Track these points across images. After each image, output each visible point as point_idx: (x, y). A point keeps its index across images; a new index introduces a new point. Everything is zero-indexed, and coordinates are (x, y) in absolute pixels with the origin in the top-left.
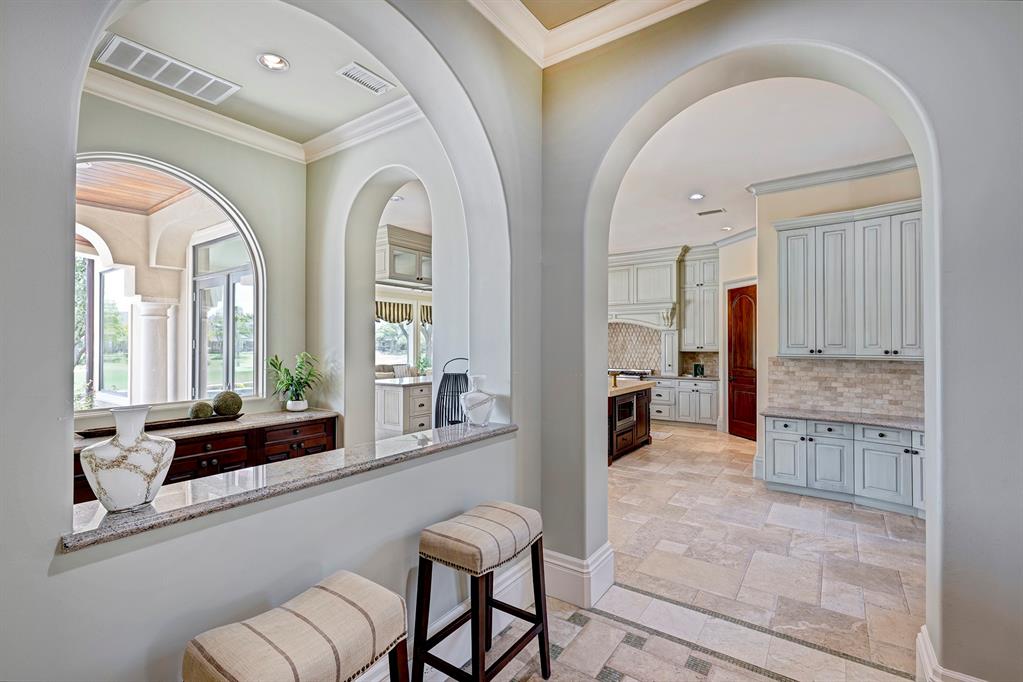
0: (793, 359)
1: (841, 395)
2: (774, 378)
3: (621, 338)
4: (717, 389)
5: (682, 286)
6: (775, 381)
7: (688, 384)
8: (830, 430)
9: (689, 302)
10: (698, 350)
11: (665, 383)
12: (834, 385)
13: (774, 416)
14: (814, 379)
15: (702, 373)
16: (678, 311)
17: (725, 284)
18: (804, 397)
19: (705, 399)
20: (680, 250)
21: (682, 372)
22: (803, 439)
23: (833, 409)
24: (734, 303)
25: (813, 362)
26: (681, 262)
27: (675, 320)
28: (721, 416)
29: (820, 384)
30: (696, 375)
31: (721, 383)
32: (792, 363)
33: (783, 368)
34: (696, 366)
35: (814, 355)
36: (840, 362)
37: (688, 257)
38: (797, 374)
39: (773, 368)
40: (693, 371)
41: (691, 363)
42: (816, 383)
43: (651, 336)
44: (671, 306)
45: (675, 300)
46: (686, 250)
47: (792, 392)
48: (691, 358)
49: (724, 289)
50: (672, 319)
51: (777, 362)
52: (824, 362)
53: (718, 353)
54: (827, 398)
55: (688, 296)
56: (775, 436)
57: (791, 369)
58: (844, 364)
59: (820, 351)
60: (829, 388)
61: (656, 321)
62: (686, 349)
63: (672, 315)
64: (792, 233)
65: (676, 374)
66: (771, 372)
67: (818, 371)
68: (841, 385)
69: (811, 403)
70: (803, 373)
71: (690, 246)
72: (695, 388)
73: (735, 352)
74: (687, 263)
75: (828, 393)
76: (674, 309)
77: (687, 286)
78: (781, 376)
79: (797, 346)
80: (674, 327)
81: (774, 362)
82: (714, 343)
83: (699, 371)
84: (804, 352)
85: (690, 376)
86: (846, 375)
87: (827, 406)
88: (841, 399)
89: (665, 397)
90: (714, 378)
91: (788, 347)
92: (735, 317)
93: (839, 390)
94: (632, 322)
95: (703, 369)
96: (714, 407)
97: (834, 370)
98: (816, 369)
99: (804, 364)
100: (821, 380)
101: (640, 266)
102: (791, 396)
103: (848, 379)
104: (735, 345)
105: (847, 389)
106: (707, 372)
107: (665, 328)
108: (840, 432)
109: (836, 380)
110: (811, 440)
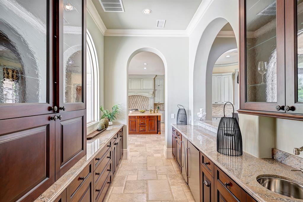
9: (156, 90)
10: (158, 103)
20: (155, 76)
27: (153, 95)
45: (153, 89)
74: (156, 80)
76: (153, 92)
77: (156, 86)
82: (162, 101)
94: (141, 95)
101: (144, 79)
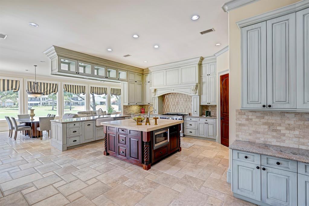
0: (251, 111)
1: (284, 135)
2: (239, 122)
3: (177, 100)
4: (216, 123)
5: (201, 76)
6: (240, 125)
7: (203, 120)
8: (278, 163)
9: (204, 82)
10: (209, 104)
11: (193, 119)
12: (279, 128)
13: (238, 150)
14: (265, 124)
15: (210, 115)
16: (199, 87)
17: (219, 73)
18: (258, 135)
19: (211, 127)
20: (199, 59)
21: (201, 115)
22: (258, 168)
23: (278, 144)
24: (223, 82)
25: (264, 113)
26: (200, 65)
27: (197, 91)
28: (218, 135)
29: (269, 127)
30: (207, 116)
31: (217, 120)
32: (250, 114)
33: (245, 117)
34: (207, 112)
35: (265, 109)
36: (283, 113)
37: (203, 63)
38: (254, 120)
39: (238, 116)
40: (206, 114)
41: (205, 111)
42: (266, 127)
43: (188, 98)
44: (195, 84)
45: (197, 82)
46: (202, 59)
47: (251, 132)
48: (206, 108)
49: (218, 76)
50: (196, 91)
51: (241, 112)
52: (272, 113)
53: (216, 106)
54: (274, 137)
55: (204, 80)
56: (239, 163)
57: (250, 117)
58: (286, 114)
59: (270, 106)
60: (276, 131)
61: (189, 91)
62: (202, 104)
63: (196, 88)
64: (250, 28)
65: (198, 115)
66: (237, 119)
67: (269, 119)
68: (284, 128)
69: (263, 139)
70: (257, 120)
71: (204, 57)
72: (206, 122)
73: (224, 106)
74: (203, 65)
75: (275, 134)
76: (197, 86)
77: (203, 76)
78: (244, 121)
79: (253, 102)
80: (197, 94)
81: (239, 113)
82: (215, 101)
83: (208, 114)
84: (259, 107)
85: (205, 116)
86: (287, 122)
87: (274, 142)
88: (284, 138)
89: (193, 126)
90: (215, 117)
91: (248, 103)
92: (223, 89)
93: (282, 132)
94: (181, 92)
95: (210, 113)
96: (215, 131)
97: (279, 118)
98: (266, 117)
99: (258, 114)
100: (269, 125)
101: (183, 67)
102: (250, 134)
103: (289, 124)
104: (224, 102)
105: (288, 132)
106: (212, 114)
107: (193, 95)
108: (286, 166)
109: (280, 125)
110: (264, 169)
